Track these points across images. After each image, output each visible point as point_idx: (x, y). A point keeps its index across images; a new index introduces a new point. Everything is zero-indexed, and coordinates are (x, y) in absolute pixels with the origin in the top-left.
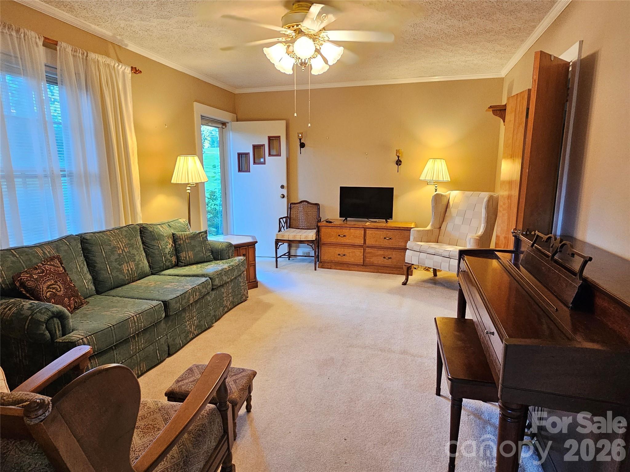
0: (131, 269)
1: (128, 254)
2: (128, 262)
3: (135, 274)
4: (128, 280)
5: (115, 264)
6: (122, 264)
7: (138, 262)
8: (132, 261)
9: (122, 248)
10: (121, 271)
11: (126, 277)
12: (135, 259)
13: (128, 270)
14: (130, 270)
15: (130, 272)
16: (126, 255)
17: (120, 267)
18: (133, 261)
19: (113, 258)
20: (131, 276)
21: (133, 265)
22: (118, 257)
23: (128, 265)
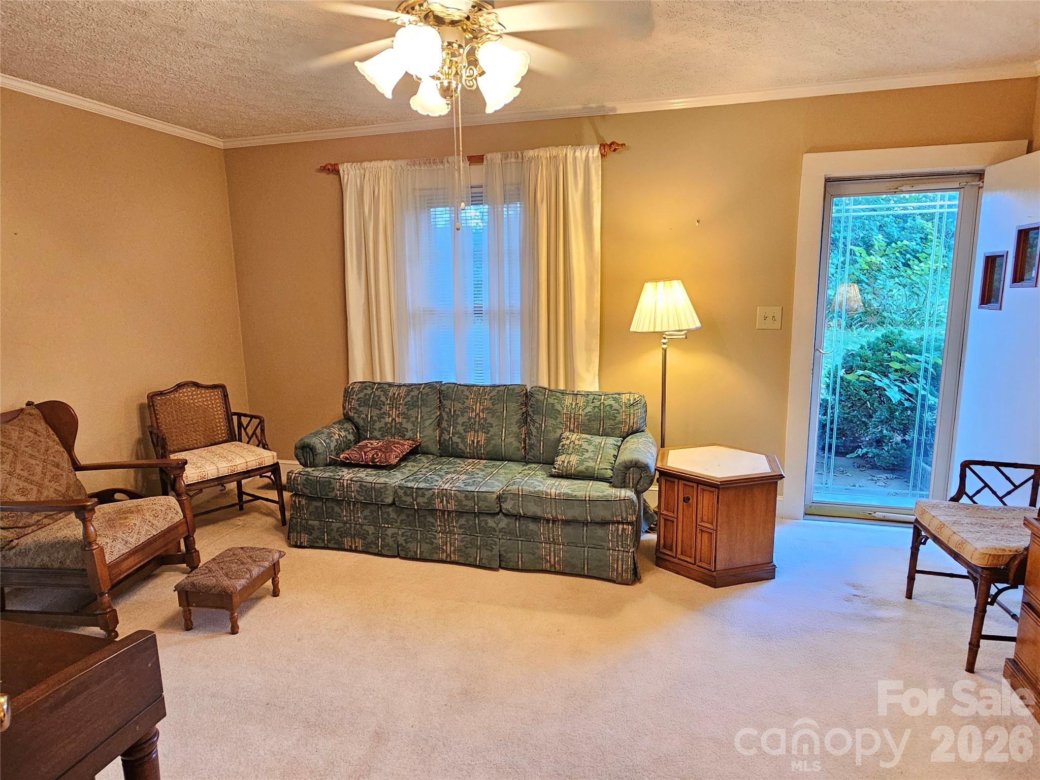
0: (478, 442)
1: (482, 421)
2: (478, 431)
3: (481, 449)
4: (469, 453)
5: (460, 428)
6: (469, 431)
7: (491, 436)
8: (483, 432)
9: (478, 412)
10: (463, 439)
11: (467, 448)
12: (489, 431)
13: (473, 442)
14: (475, 442)
15: (475, 444)
16: (479, 421)
17: (464, 434)
18: (485, 433)
19: (460, 420)
20: (475, 450)
21: (482, 437)
22: (467, 420)
23: (476, 435)
